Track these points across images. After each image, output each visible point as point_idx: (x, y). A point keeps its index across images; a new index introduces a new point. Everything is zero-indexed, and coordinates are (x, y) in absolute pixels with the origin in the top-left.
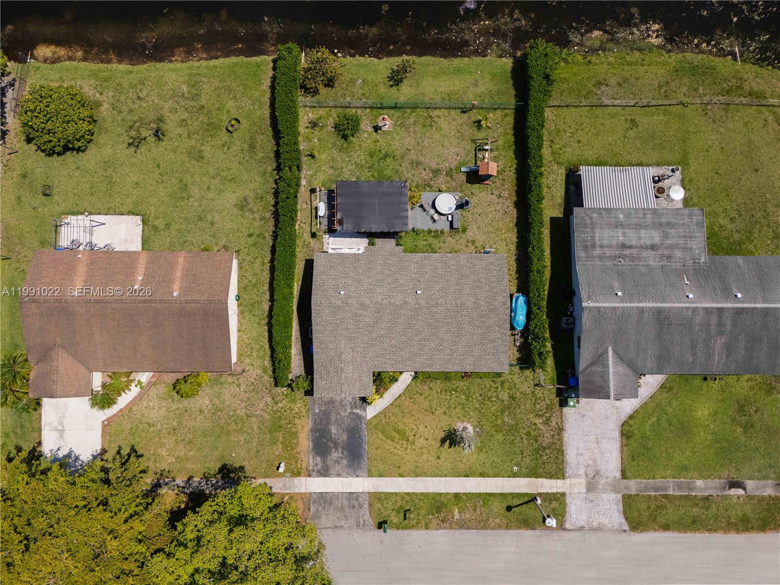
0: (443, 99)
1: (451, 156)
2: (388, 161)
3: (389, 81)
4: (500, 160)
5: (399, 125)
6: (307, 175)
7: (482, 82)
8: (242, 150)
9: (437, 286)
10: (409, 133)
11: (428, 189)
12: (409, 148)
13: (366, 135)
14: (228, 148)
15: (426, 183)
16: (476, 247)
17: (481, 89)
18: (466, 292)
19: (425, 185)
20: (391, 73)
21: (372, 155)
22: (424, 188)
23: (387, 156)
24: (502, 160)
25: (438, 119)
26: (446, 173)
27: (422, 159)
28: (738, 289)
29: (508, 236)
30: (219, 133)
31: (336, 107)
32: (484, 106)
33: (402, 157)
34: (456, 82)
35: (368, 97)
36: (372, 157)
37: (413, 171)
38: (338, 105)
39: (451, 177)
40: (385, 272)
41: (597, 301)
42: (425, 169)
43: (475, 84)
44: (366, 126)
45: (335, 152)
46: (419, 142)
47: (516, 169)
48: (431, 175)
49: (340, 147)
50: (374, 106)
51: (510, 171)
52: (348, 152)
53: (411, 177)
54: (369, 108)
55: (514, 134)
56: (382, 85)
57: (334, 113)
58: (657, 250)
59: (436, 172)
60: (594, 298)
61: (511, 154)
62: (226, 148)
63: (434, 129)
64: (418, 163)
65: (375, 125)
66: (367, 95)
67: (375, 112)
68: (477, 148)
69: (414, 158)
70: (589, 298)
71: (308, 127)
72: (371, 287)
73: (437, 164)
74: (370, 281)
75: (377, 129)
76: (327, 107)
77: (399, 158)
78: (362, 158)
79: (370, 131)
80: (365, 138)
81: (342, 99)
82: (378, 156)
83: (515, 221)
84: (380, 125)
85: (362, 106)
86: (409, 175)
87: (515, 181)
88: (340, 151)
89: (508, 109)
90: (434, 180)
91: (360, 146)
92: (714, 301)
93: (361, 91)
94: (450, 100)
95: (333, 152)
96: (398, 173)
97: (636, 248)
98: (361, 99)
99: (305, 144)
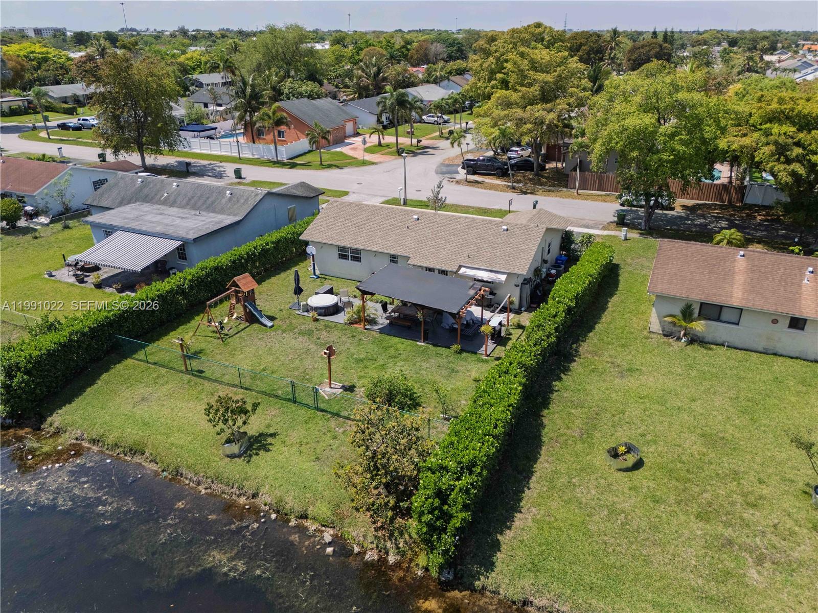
1: (271, 339)
3: (270, 444)
7: (130, 400)
8: (614, 426)
17: (143, 391)
20: (257, 454)
26: (294, 329)
39: (290, 326)
42: (318, 339)
48: (316, 333)
50: (329, 416)
59: (306, 333)
63: (263, 366)
65: (348, 392)
73: (296, 338)
75: (349, 388)
84: (340, 390)
90: (316, 328)
97: (175, 216)
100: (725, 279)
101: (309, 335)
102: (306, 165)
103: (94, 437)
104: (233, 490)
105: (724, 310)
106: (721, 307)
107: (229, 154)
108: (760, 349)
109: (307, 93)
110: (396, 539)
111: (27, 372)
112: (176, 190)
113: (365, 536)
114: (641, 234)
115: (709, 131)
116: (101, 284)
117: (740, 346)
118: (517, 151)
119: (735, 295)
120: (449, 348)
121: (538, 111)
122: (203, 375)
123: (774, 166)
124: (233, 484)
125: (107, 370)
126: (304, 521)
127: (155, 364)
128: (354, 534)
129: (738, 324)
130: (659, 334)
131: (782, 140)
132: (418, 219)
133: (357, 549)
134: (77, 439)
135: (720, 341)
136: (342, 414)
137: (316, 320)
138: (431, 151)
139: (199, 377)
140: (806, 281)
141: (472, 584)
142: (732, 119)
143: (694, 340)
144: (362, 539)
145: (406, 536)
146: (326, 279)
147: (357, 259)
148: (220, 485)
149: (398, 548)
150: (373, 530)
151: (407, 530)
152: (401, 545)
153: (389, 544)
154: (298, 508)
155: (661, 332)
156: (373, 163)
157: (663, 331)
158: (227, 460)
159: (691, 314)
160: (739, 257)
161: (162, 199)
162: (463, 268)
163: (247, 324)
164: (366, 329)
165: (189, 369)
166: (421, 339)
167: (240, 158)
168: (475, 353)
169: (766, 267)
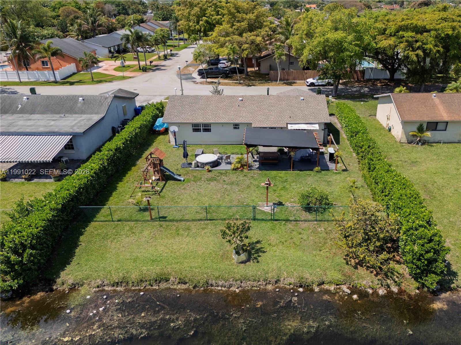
0: (188, 229)
1: (192, 188)
3: (262, 248)
9: (225, 104)
10: (239, 202)
11: (223, 172)
12: (239, 192)
13: (292, 200)
15: (224, 175)
17: (128, 240)
18: (203, 100)
20: (259, 256)
21: (284, 188)
22: (227, 172)
25: (200, 211)
26: (201, 179)
27: (225, 186)
32: (132, 223)
33: (248, 187)
34: (162, 248)
37: (238, 180)
39: (195, 177)
40: (267, 111)
42: (224, 181)
46: (228, 196)
47: (121, 181)
48: (218, 178)
50: (284, 222)
51: (130, 180)
53: (239, 177)
54: (291, 221)
56: (273, 243)
59: (212, 180)
61: (120, 189)
63: (206, 204)
64: (231, 184)
65: (281, 206)
66: (295, 233)
67: (282, 216)
68: (158, 192)
69: (234, 187)
70: (106, 98)
73: (209, 184)
74: (280, 106)
75: (279, 204)
78: (295, 187)
79: (288, 203)
80: (293, 198)
82: (277, 188)
83: (141, 159)
85: (301, 222)
86: (242, 178)
90: (215, 176)
94: (177, 229)
96: (254, 179)
98: (302, 229)
100: (434, 109)
101: (216, 180)
102: (80, 82)
103: (117, 281)
104: (259, 283)
105: (439, 124)
106: (437, 123)
107: (6, 80)
108: (457, 141)
109: (49, 35)
110: (391, 277)
111: (32, 247)
112: (27, 102)
113: (372, 282)
114: (335, 98)
115: (367, 39)
116: (6, 178)
117: (447, 142)
118: (224, 63)
119: (444, 115)
120: (312, 170)
121: (249, 36)
122: (167, 219)
124: (259, 278)
125: (82, 235)
126: (323, 286)
127: (119, 221)
128: (365, 282)
129: (445, 130)
130: (405, 143)
131: (410, 39)
132: (242, 100)
133: (370, 291)
134: (98, 287)
135: (437, 141)
136: (291, 219)
137: (210, 171)
138: (163, 68)
139: (166, 221)
141: (449, 287)
142: (376, 32)
143: (424, 142)
144: (371, 284)
145: (396, 274)
147: (209, 130)
148: (249, 283)
149: (396, 282)
150: (374, 276)
151: (394, 271)
152: (397, 279)
153: (389, 281)
154: (316, 280)
155: (406, 142)
156: (130, 77)
157: (407, 141)
158: (242, 265)
159: (422, 129)
160: (433, 97)
161: (18, 109)
162: (288, 125)
163: (164, 182)
164: (249, 170)
165: (153, 218)
166: (290, 169)
167: (21, 82)
168: (329, 170)
169: (448, 100)
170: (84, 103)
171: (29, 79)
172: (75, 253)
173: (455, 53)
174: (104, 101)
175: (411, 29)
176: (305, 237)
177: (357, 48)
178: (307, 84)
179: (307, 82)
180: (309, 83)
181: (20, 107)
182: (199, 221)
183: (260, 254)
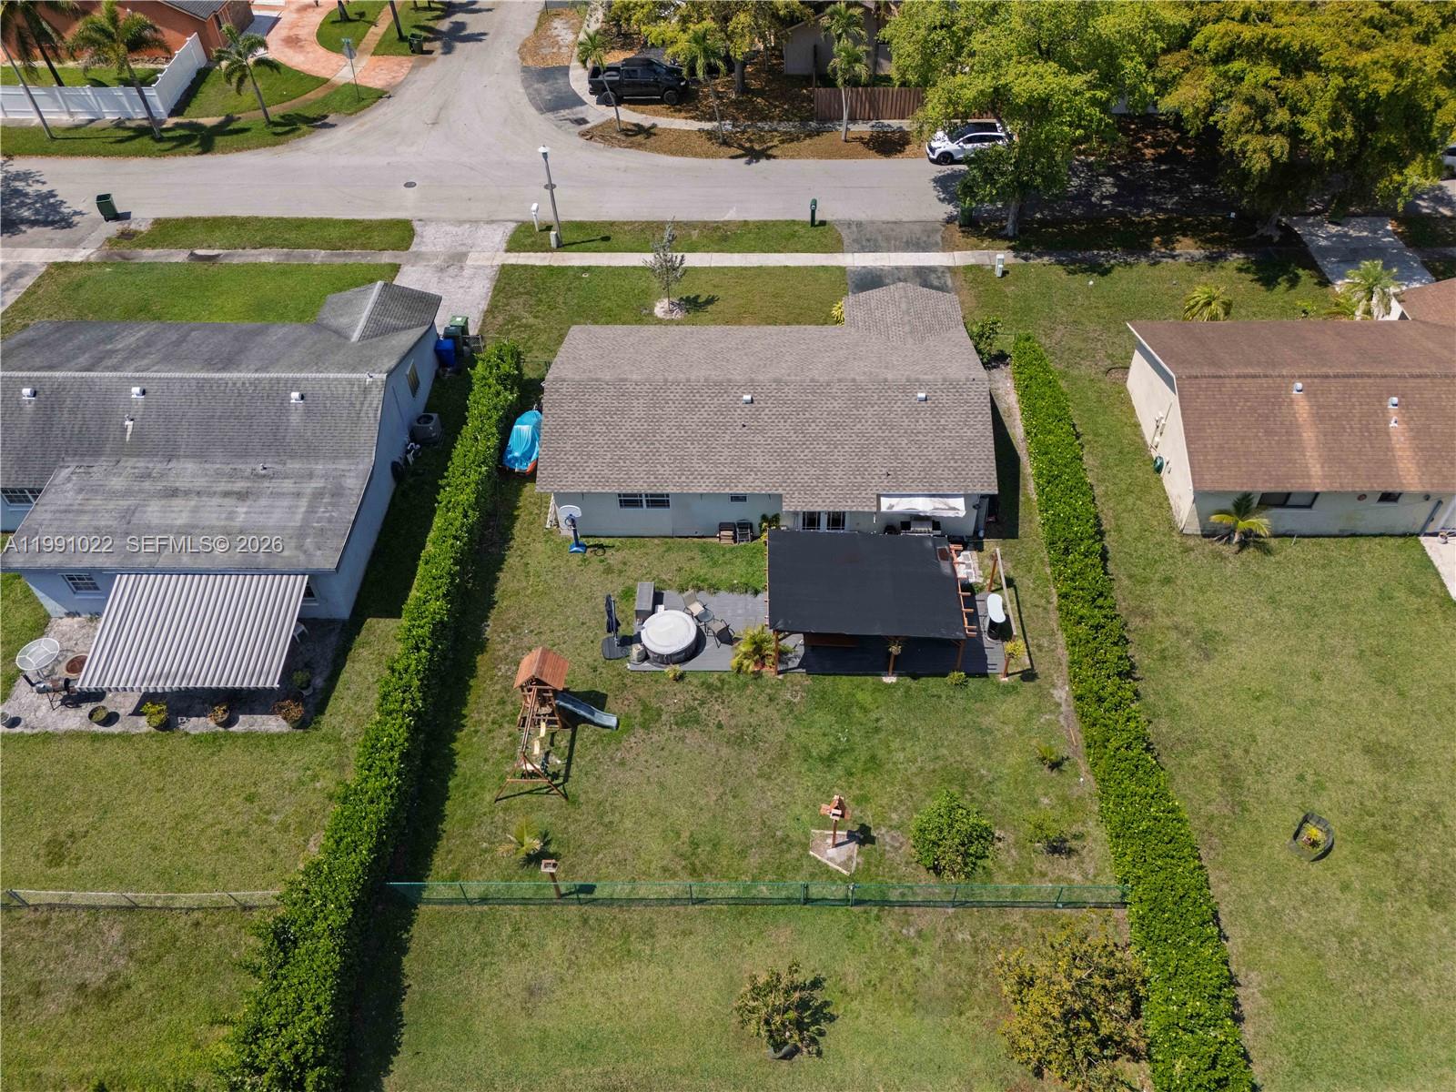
0: (649, 934)
1: (642, 758)
2: (824, 747)
3: (826, 1004)
4: (502, 752)
5: (791, 845)
6: (1051, 712)
7: (509, 1003)
8: (1258, 773)
9: (705, 415)
10: (764, 823)
11: (713, 680)
12: (760, 782)
13: (894, 816)
14: (1301, 778)
15: (716, 694)
16: (602, 561)
17: (515, 974)
18: (642, 401)
19: (719, 690)
20: (822, 1034)
21: (874, 763)
22: (722, 681)
23: (829, 760)
24: (495, 750)
25: (671, 866)
26: (660, 715)
27: (725, 751)
28: (21, 409)
29: (519, 581)
30: (1348, 820)
31: (1000, 905)
32: (516, 911)
33: (783, 757)
34: (599, 1002)
35: (897, 941)
36: (873, 758)
37: (754, 721)
38: (993, 911)
39: (646, 708)
40: (824, 448)
41: (351, 382)
42: (720, 726)
43: (532, 994)
44: (896, 844)
45: (983, 772)
46: (734, 797)
47: (461, 727)
48: (703, 711)
49: (967, 782)
50: (875, 910)
51: (480, 722)
52: (944, 768)
53: (757, 707)
54: (892, 904)
55: (442, 818)
56: (852, 989)
57: (1004, 885)
58: (166, 489)
59: (688, 719)
60: (356, 389)
61: (464, 765)
62: (1310, 778)
63: (685, 835)
64: (738, 741)
65: (868, 846)
66: (901, 950)
67: (871, 889)
68: (561, 780)
69: (747, 755)
70: (366, 390)
71: (1075, 837)
72: (855, 412)
73: (683, 739)
74: (859, 426)
75: (863, 836)
76: (1028, 905)
77: (793, 753)
78: (901, 756)
79: (883, 830)
80: (895, 810)
81: (984, 934)
82: (856, 761)
83: (494, 612)
84: (854, 846)
85: (915, 911)
86: (764, 712)
87: (471, 698)
88: (967, 771)
89: (442, 902)
90: (695, 699)
91: (910, 787)
92: (90, 384)
93: (923, 962)
94: (625, 934)
95: (989, 770)
96: (796, 717)
97: (215, 493)
98: (920, 933)
99: (1076, 792)
100: (1290, 442)
101: (697, 722)
105: (1293, 496)
106: (1289, 494)
112: (147, 407)
117: (1312, 533)
122: (597, 894)
123: (1246, 143)
125: (404, 950)
127: (483, 900)
129: (1309, 507)
130: (1197, 535)
132: (752, 401)
137: (679, 678)
139: (594, 902)
140: (1392, 424)
146: (601, 546)
155: (1199, 533)
156: (380, 95)
157: (1202, 532)
159: (1247, 508)
160: (1295, 392)
161: (128, 437)
162: (882, 499)
163: (569, 731)
164: (779, 673)
165: (563, 890)
166: (888, 670)
167: (52, 137)
168: (986, 675)
169: (1336, 406)
170: (308, 412)
171: (71, 114)
172: (401, 1014)
173: (1389, 143)
174: (362, 404)
175: (1270, 52)
176: (926, 967)
177: (1096, 112)
178: (931, 156)
179: (933, 150)
180: (938, 152)
181: (130, 429)
182: (673, 904)
183: (824, 1026)
